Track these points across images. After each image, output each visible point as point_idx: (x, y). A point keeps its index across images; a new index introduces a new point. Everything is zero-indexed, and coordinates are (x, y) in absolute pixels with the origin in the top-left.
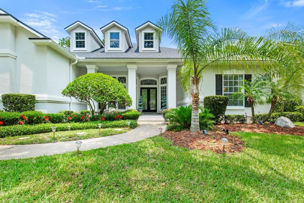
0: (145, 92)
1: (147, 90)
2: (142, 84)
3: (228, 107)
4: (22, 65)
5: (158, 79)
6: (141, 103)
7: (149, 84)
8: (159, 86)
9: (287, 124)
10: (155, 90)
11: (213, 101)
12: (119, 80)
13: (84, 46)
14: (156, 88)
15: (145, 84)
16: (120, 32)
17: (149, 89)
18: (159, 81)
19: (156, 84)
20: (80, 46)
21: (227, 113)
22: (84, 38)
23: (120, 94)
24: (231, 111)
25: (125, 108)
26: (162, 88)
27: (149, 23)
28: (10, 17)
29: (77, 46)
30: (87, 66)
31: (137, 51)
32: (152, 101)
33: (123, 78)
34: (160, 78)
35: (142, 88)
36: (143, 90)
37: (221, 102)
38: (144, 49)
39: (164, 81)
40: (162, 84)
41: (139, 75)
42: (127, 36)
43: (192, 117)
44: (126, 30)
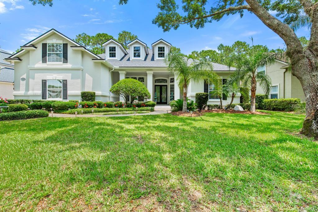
0: (158, 89)
1: (159, 87)
2: (156, 82)
3: (209, 100)
4: (86, 74)
5: (168, 78)
6: (156, 97)
7: (161, 82)
8: (169, 84)
9: (239, 109)
10: (166, 87)
11: (199, 96)
12: (139, 80)
13: (115, 56)
14: (166, 86)
15: (158, 82)
16: (141, 46)
17: (161, 86)
18: (169, 80)
19: (167, 82)
20: (113, 56)
21: (208, 103)
22: (115, 51)
23: (144, 92)
24: (211, 102)
25: (143, 100)
26: (171, 85)
27: (161, 40)
28: (83, 48)
29: (110, 56)
30: (119, 72)
31: (153, 59)
32: (164, 95)
33: (142, 78)
34: (170, 78)
35: (155, 86)
36: (156, 87)
37: (204, 97)
38: (158, 58)
39: (172, 80)
40: (171, 82)
41: (154, 76)
42: (145, 49)
43: (184, 104)
44: (145, 45)
